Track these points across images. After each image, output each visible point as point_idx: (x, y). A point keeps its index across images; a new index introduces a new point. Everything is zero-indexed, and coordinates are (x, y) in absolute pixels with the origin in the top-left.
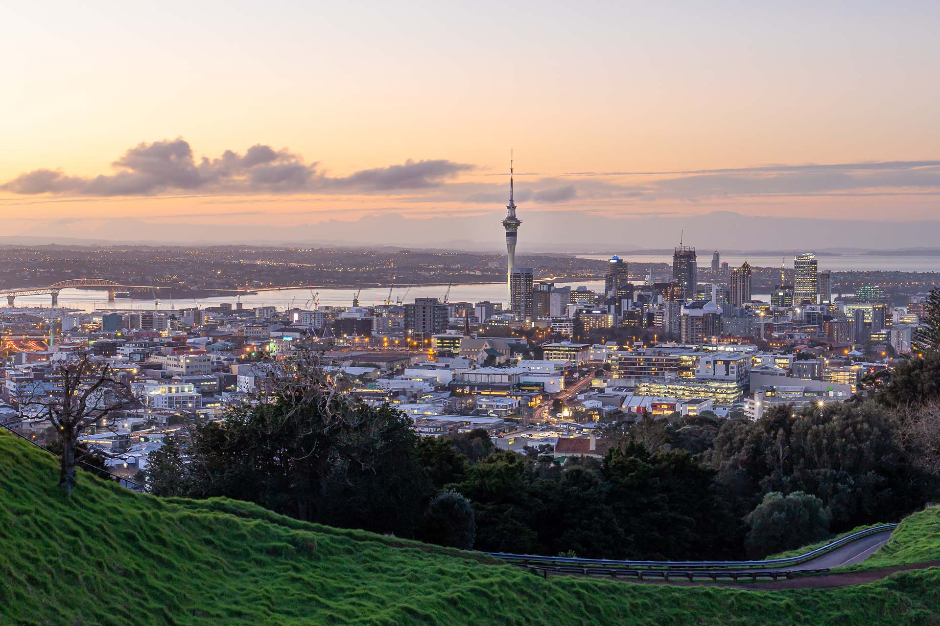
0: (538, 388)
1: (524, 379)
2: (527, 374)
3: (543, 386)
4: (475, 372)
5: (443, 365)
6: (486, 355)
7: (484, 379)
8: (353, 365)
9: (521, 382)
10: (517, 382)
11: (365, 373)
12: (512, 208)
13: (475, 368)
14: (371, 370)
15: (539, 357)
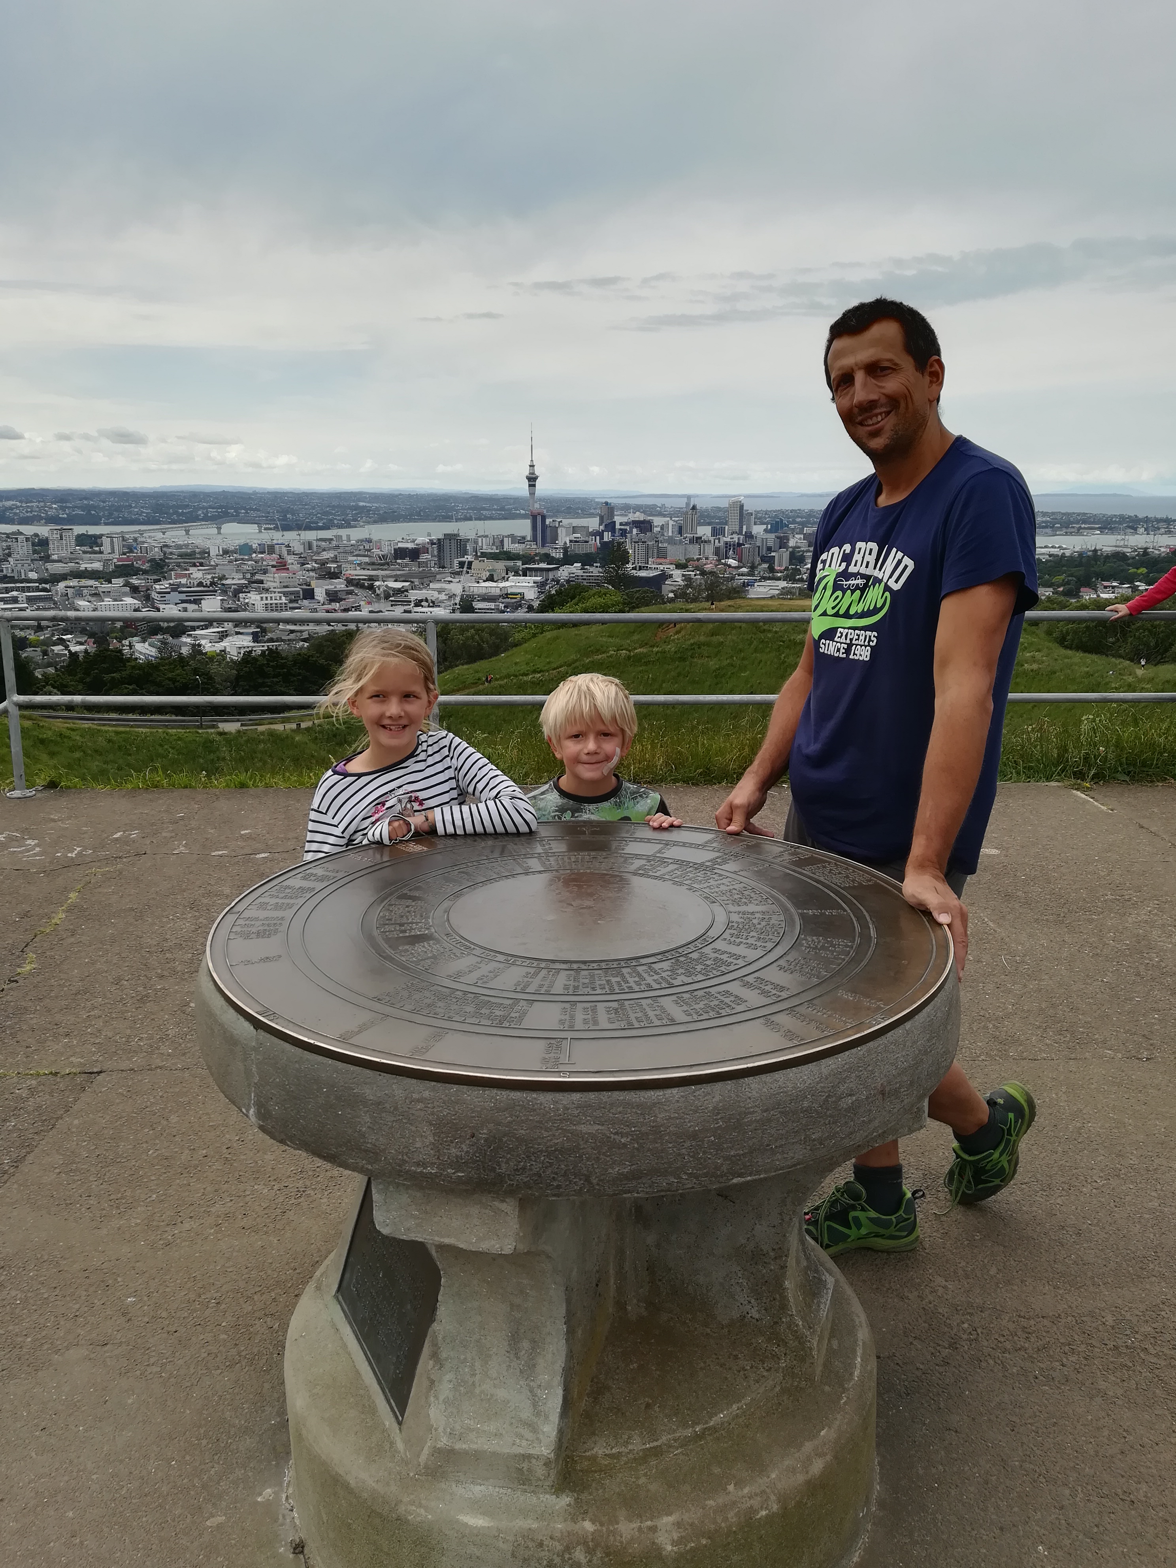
0: (519, 596)
1: (511, 590)
2: (513, 587)
3: (523, 594)
4: (477, 585)
5: (458, 580)
6: (487, 574)
7: (483, 591)
8: (396, 581)
9: (509, 592)
10: (506, 592)
11: (403, 586)
12: (532, 466)
13: (478, 582)
14: (407, 584)
15: (525, 575)
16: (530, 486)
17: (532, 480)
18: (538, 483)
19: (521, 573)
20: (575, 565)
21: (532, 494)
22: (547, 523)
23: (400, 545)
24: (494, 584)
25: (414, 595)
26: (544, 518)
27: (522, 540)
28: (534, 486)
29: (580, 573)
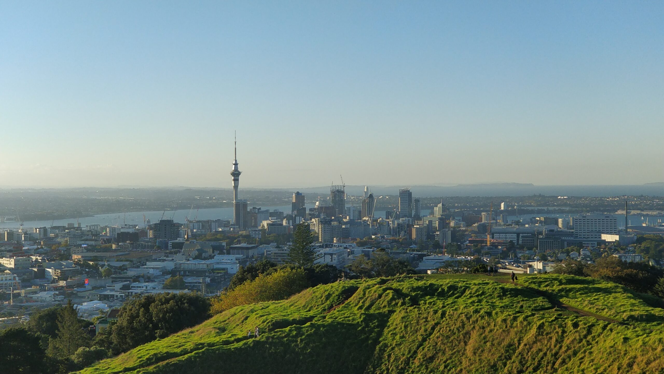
0: (224, 271)
1: (216, 266)
2: (218, 263)
3: (227, 270)
4: (188, 263)
5: (170, 259)
6: (197, 253)
7: (192, 267)
9: (215, 267)
10: (212, 268)
11: (123, 265)
12: (236, 164)
13: (189, 260)
14: (127, 263)
15: (229, 253)
16: (234, 180)
17: (236, 174)
18: (240, 177)
19: (225, 251)
20: (272, 244)
21: (236, 187)
22: (248, 210)
23: (122, 230)
24: (203, 262)
25: (132, 273)
26: (245, 205)
27: (226, 224)
28: (238, 180)
29: (276, 251)
